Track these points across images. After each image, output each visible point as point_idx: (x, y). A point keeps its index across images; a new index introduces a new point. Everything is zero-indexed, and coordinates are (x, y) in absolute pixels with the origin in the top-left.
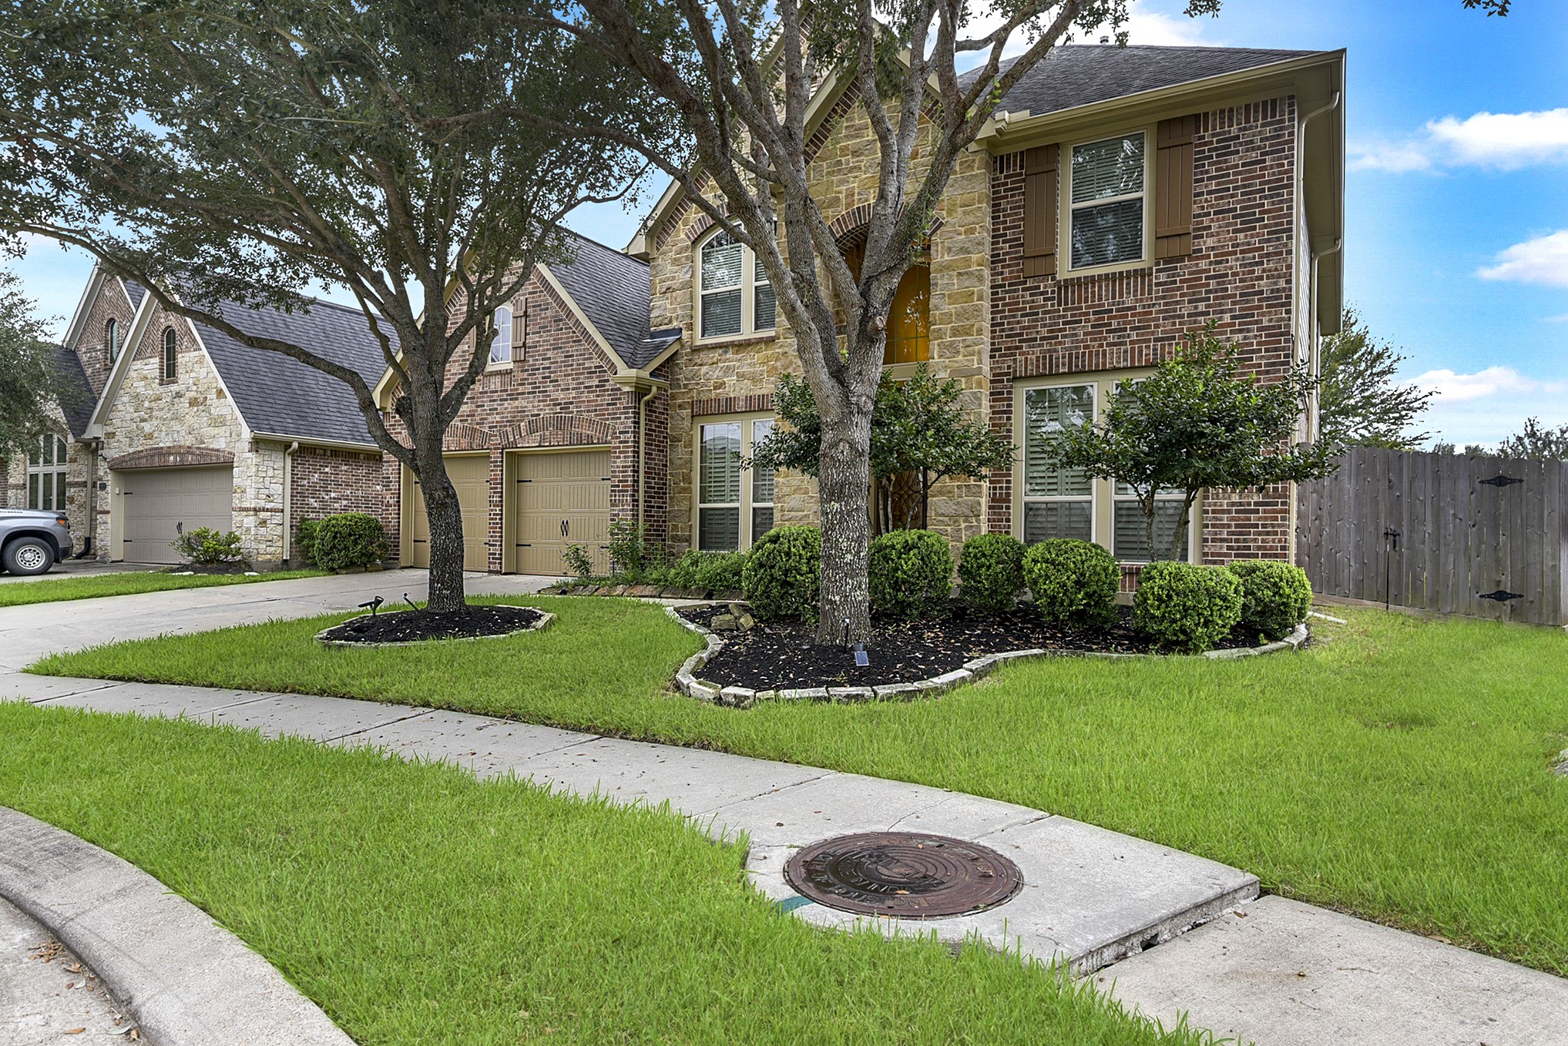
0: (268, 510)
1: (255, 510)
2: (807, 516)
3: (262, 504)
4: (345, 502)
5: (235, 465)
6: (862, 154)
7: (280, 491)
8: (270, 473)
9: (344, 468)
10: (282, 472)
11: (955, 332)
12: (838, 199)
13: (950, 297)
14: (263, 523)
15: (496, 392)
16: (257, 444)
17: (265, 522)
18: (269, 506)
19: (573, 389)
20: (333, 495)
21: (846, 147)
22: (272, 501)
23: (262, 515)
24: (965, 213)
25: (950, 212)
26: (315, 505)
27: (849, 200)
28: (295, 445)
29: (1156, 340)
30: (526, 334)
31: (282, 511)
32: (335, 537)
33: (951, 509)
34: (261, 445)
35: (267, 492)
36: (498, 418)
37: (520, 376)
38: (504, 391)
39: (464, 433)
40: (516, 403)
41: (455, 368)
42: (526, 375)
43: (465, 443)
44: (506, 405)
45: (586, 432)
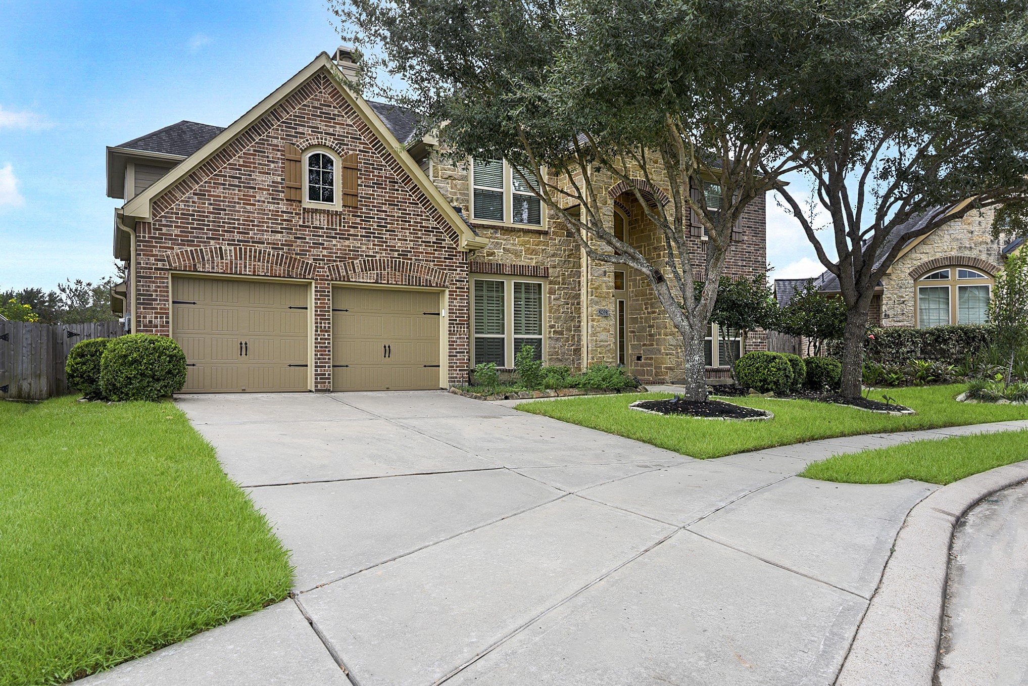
15: (323, 228)
25: (671, 196)
27: (628, 173)
30: (358, 185)
36: (325, 252)
37: (352, 220)
38: (332, 229)
39: (279, 261)
40: (347, 243)
41: (262, 196)
42: (358, 220)
43: (280, 270)
44: (334, 243)
45: (425, 277)
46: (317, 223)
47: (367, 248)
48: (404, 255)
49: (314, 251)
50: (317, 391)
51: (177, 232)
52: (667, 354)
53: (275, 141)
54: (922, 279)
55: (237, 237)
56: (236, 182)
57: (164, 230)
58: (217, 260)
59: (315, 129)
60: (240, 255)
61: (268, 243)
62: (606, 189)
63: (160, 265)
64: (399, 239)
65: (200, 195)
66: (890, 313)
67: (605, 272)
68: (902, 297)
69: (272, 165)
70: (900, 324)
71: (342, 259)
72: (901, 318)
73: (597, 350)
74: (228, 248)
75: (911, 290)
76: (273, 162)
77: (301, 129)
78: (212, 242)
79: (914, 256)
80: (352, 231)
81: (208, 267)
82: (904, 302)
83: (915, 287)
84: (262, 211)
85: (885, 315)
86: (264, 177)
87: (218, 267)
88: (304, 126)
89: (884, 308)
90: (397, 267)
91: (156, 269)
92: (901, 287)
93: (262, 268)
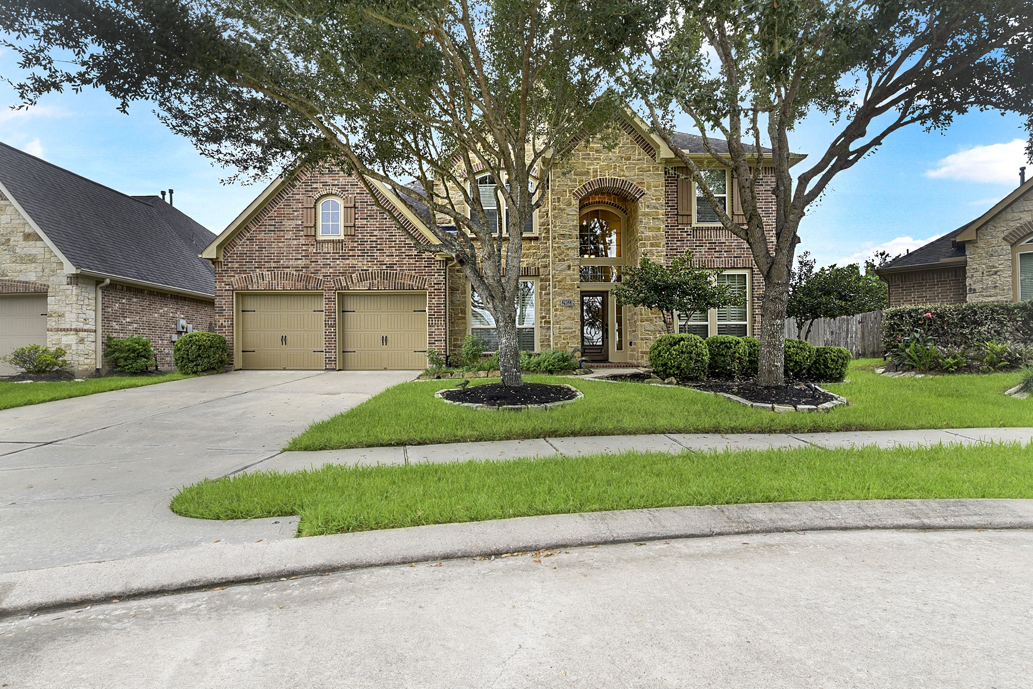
0: (85, 331)
1: (76, 330)
2: (575, 331)
3: (81, 326)
4: (135, 325)
5: (49, 294)
6: (601, 152)
7: (93, 316)
8: (86, 302)
9: (135, 300)
10: (94, 301)
11: (652, 245)
12: (588, 172)
13: (649, 228)
14: (82, 341)
15: (330, 253)
16: (75, 279)
17: (83, 340)
18: (86, 327)
19: (396, 256)
20: (128, 320)
21: (593, 147)
22: (88, 324)
23: (82, 334)
24: (655, 190)
25: (648, 189)
26: (117, 327)
27: (595, 174)
28: (108, 281)
29: (735, 257)
30: (355, 219)
31: (95, 331)
32: (199, 349)
33: (652, 328)
34: (80, 280)
35: (84, 316)
36: (331, 270)
37: (351, 245)
38: (336, 253)
39: (300, 278)
40: (348, 262)
41: (290, 235)
42: (355, 244)
43: (300, 285)
44: (338, 262)
45: (408, 282)
46: (325, 250)
47: (361, 264)
48: (391, 266)
49: (324, 270)
50: (326, 369)
51: (237, 265)
52: (642, 339)
53: (298, 197)
54: (1023, 243)
55: (273, 265)
56: (272, 228)
57: (230, 265)
58: (260, 281)
59: (325, 184)
60: (274, 277)
61: (293, 267)
62: (570, 191)
63: (227, 287)
64: (387, 256)
65: (250, 239)
66: (978, 287)
67: (569, 267)
68: (994, 267)
69: (296, 213)
70: (992, 299)
71: (343, 274)
72: (993, 292)
73: (560, 337)
74: (267, 273)
75: (1006, 257)
76: (296, 211)
77: (315, 186)
78: (258, 270)
79: (1009, 216)
80: (351, 253)
81: (255, 287)
82: (996, 273)
83: (1013, 253)
84: (289, 246)
85: (970, 289)
86: (290, 222)
87: (262, 285)
88: (317, 183)
89: (968, 282)
90: (386, 276)
91: (225, 290)
92: (992, 255)
93: (288, 285)
